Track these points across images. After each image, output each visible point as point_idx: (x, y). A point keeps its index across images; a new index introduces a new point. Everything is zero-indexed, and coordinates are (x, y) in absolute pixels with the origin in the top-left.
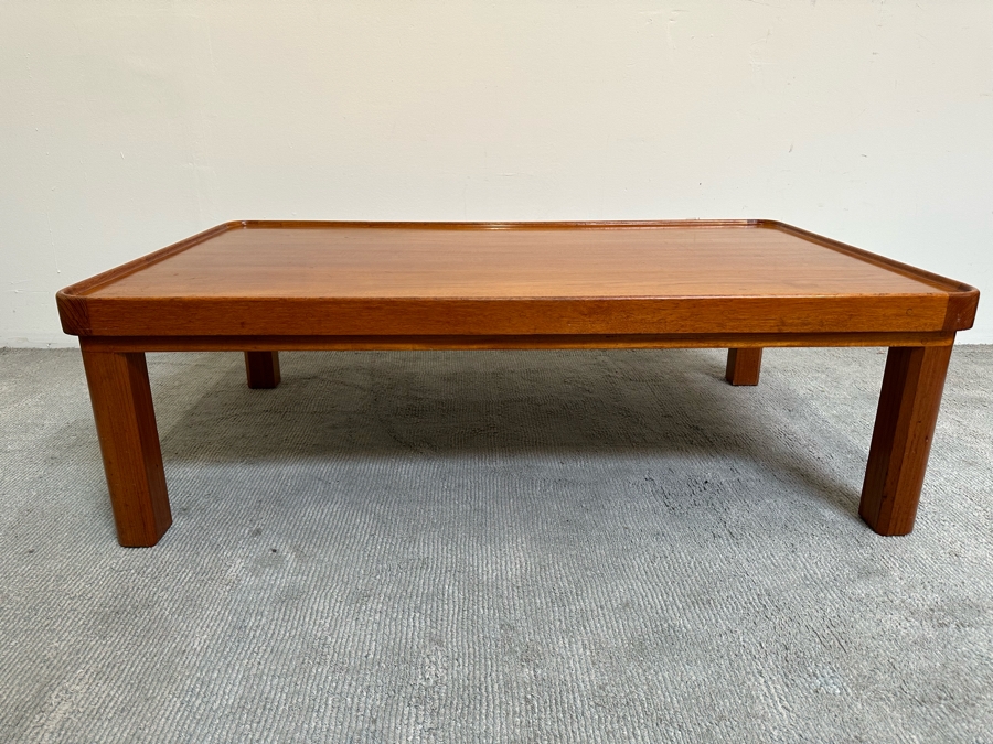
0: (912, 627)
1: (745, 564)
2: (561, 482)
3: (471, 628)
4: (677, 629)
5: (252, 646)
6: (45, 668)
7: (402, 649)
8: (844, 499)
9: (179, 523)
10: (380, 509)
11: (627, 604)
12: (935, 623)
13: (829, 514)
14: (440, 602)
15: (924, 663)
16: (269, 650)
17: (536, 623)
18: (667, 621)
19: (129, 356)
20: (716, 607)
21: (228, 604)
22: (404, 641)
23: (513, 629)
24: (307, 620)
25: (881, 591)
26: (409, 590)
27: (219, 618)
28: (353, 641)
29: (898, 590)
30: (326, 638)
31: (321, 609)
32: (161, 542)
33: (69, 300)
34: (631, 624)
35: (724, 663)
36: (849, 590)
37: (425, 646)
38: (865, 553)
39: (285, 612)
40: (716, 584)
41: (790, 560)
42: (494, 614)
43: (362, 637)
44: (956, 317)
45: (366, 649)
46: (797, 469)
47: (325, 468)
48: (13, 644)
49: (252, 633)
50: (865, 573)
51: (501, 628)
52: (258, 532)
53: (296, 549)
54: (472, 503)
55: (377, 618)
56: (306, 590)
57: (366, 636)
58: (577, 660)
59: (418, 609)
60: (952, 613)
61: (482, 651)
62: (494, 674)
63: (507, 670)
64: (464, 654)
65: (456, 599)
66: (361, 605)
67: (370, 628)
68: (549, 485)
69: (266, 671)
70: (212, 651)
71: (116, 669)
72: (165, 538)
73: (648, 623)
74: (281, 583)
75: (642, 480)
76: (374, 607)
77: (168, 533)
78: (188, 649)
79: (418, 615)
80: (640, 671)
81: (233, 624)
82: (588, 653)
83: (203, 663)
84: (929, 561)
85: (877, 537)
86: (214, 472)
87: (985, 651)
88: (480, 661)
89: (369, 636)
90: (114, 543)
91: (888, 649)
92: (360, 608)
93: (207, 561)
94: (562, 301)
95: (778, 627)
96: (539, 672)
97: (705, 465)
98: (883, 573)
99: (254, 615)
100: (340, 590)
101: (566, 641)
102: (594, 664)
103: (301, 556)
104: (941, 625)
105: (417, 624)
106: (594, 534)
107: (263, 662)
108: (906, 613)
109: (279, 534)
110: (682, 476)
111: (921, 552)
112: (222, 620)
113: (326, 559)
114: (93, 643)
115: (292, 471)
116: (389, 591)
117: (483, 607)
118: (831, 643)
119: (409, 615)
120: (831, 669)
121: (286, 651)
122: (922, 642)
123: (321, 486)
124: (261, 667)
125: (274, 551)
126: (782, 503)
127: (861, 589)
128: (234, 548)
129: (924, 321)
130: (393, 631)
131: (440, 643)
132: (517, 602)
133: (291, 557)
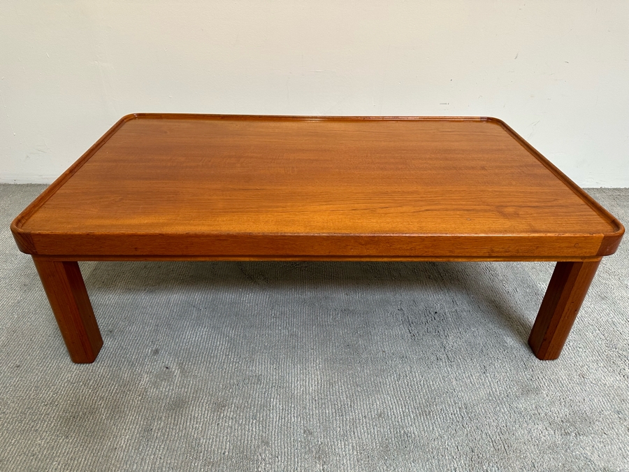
0: (549, 435)
1: (454, 383)
2: (346, 311)
3: (286, 432)
4: (409, 435)
5: (156, 445)
6: (34, 460)
7: (245, 448)
8: (521, 329)
9: (108, 342)
10: (232, 333)
11: (380, 416)
12: (563, 431)
13: (511, 341)
14: (268, 412)
15: (553, 463)
16: (166, 448)
17: (326, 429)
18: (403, 428)
19: (64, 263)
20: (434, 417)
21: (140, 411)
22: (246, 442)
23: (311, 433)
24: (188, 424)
25: (534, 406)
26: (249, 402)
27: (135, 422)
28: (216, 441)
29: (544, 405)
30: (200, 440)
31: (196, 415)
32: (97, 360)
33: (19, 234)
34: (382, 430)
35: (435, 462)
36: (515, 405)
37: (258, 446)
38: (528, 374)
39: (175, 418)
40: (435, 399)
41: (482, 380)
42: (300, 422)
43: (221, 438)
44: (606, 248)
45: (224, 448)
46: (494, 302)
47: (198, 297)
48: (13, 441)
49: (156, 434)
50: (527, 391)
51: (304, 433)
52: (156, 352)
53: (181, 365)
54: (290, 328)
55: (230, 423)
56: (187, 400)
57: (223, 437)
58: (348, 458)
59: (255, 417)
60: (573, 424)
61: (293, 450)
62: (299, 469)
63: (306, 466)
64: (281, 452)
65: (278, 410)
66: (221, 413)
67: (226, 431)
68: (338, 314)
69: (165, 464)
70: (132, 449)
71: (76, 462)
72: (100, 355)
73: (392, 430)
74: (172, 394)
75: (396, 311)
76: (228, 415)
77: (102, 352)
78: (118, 446)
79: (254, 422)
80: (385, 468)
81: (144, 427)
82: (355, 453)
83: (127, 457)
84: (566, 382)
85: (537, 361)
86: (128, 298)
87: (589, 454)
88: (291, 459)
89: (225, 438)
90: (68, 359)
91: (532, 452)
92: (220, 415)
93: (126, 375)
94: (347, 237)
95: (469, 435)
96: (325, 466)
97: (436, 297)
98: (537, 391)
99: (156, 420)
100: (208, 401)
101: (343, 444)
102: (358, 461)
103: (183, 371)
104: (567, 434)
105: (254, 429)
106: (364, 356)
107: (162, 458)
108: (547, 424)
109: (170, 353)
110: (422, 306)
111: (562, 374)
112: (137, 423)
113: (199, 374)
114: (61, 441)
115: (176, 298)
116: (237, 402)
117: (294, 416)
118: (499, 447)
119: (249, 422)
120: (497, 467)
121: (176, 449)
122: (553, 448)
123: (195, 314)
124: (162, 461)
125: (167, 368)
126: (482, 332)
127: (521, 405)
128: (142, 365)
129: (585, 250)
130: (239, 433)
131: (267, 443)
132: (314, 413)
133: (177, 372)
